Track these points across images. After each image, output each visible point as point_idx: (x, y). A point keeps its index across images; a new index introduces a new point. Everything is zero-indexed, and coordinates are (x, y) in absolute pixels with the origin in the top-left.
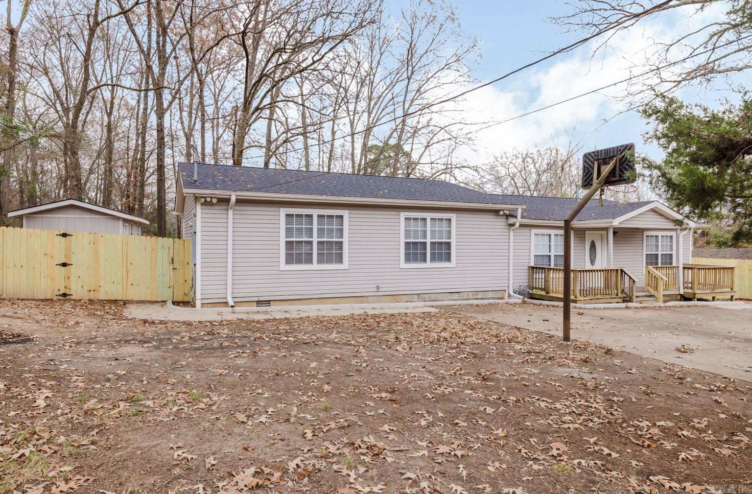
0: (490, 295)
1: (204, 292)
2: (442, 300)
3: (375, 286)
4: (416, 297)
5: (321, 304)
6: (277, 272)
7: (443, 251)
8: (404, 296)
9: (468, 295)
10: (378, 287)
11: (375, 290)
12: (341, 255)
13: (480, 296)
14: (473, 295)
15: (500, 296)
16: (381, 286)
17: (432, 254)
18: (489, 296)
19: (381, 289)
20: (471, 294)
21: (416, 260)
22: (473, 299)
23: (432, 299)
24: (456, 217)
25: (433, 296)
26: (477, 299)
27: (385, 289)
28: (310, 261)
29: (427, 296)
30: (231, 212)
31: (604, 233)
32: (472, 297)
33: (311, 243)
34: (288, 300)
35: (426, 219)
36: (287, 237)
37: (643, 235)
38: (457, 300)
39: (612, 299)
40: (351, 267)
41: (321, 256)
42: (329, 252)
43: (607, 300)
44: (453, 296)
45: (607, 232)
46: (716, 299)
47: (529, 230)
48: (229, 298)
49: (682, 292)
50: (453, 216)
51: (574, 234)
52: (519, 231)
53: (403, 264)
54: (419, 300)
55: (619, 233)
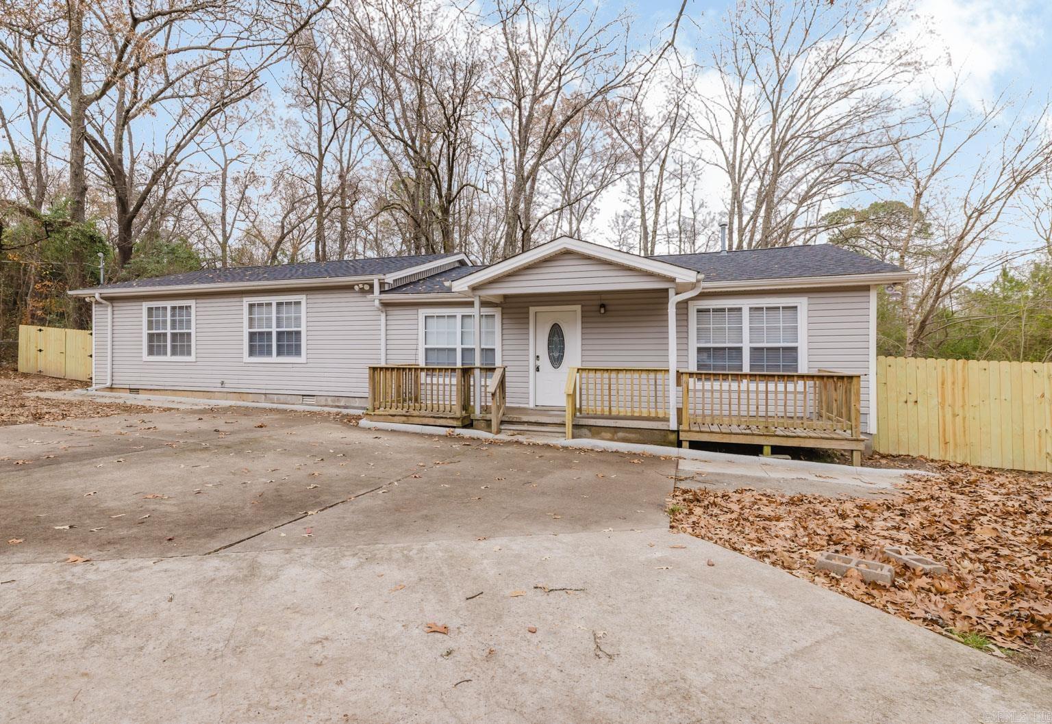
2: (293, 404)
3: (220, 381)
4: (265, 397)
6: (141, 363)
7: (289, 343)
9: (326, 400)
10: (222, 383)
11: (220, 385)
12: (189, 346)
13: (342, 404)
14: (333, 401)
16: (225, 381)
17: (279, 346)
18: (357, 405)
19: (226, 385)
20: (329, 399)
21: (261, 353)
22: (332, 406)
23: (282, 401)
24: (307, 299)
26: (338, 406)
27: (231, 385)
29: (276, 397)
30: (110, 309)
31: (578, 308)
32: (331, 404)
33: (165, 335)
34: (151, 390)
35: (271, 304)
36: (149, 329)
37: (687, 308)
38: (312, 405)
39: (437, 420)
40: (198, 359)
41: (174, 348)
42: (181, 344)
43: (426, 421)
44: (308, 400)
45: (583, 306)
46: (767, 450)
47: (415, 312)
48: (108, 384)
49: (673, 425)
50: (302, 298)
51: (502, 314)
52: (397, 314)
53: (247, 358)
54: (266, 400)
55: (608, 308)
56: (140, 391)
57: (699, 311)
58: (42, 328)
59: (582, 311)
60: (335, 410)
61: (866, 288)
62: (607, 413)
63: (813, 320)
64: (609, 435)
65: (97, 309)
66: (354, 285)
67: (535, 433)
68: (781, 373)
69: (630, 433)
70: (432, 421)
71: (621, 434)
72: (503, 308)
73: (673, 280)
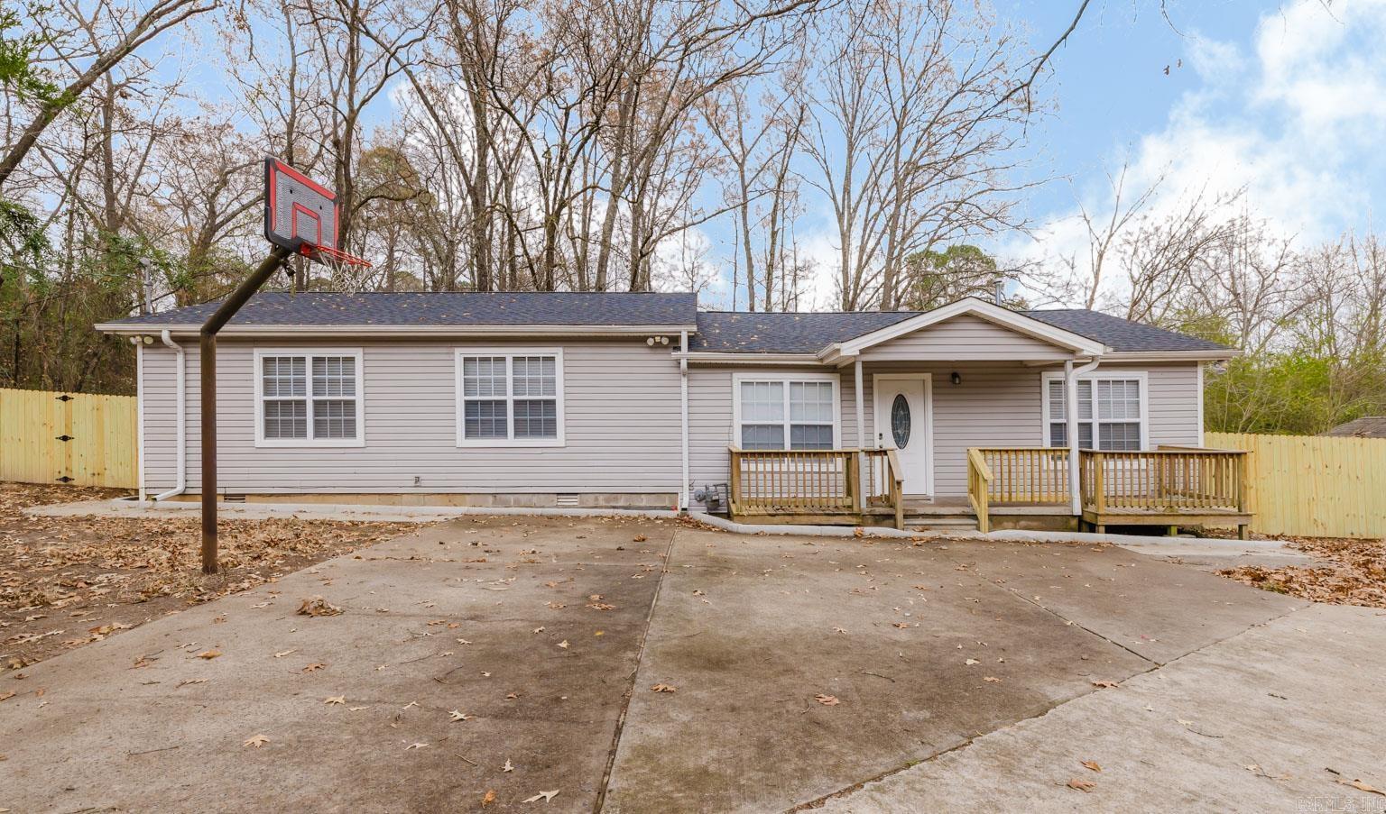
0: (644, 501)
1: (149, 477)
2: (543, 507)
3: (412, 477)
4: (491, 498)
5: (323, 502)
6: (253, 450)
7: (537, 417)
8: (467, 497)
9: (596, 499)
10: (417, 480)
11: (413, 483)
12: (352, 422)
13: (621, 503)
14: (607, 500)
15: (667, 504)
16: (422, 476)
18: (643, 504)
19: (424, 483)
20: (601, 497)
21: (486, 433)
22: (605, 507)
23: (524, 504)
24: (564, 354)
25: (523, 499)
26: (614, 507)
27: (433, 482)
28: (301, 433)
29: (512, 497)
30: (180, 358)
31: (928, 377)
32: (604, 504)
33: (303, 403)
34: (271, 495)
35: (503, 359)
36: (266, 393)
37: (1040, 380)
38: (574, 507)
39: (831, 518)
40: (369, 443)
41: (318, 425)
42: (336, 417)
43: (817, 519)
44: (564, 501)
45: (933, 374)
46: (1174, 530)
47: (727, 376)
48: (180, 488)
49: (1077, 510)
50: (558, 352)
51: (841, 381)
52: (703, 377)
53: (461, 440)
54: (495, 504)
55: (962, 377)
56: (247, 497)
57: (1051, 383)
58: (69, 394)
59: (933, 381)
60: (610, 512)
61: (1194, 364)
62: (1006, 500)
63: (1154, 395)
64: (1011, 524)
65: (147, 357)
66: (648, 337)
67: (949, 527)
68: (1126, 451)
69: (1033, 520)
70: (824, 519)
71: (1023, 523)
72: (841, 375)
73: (1072, 352)
